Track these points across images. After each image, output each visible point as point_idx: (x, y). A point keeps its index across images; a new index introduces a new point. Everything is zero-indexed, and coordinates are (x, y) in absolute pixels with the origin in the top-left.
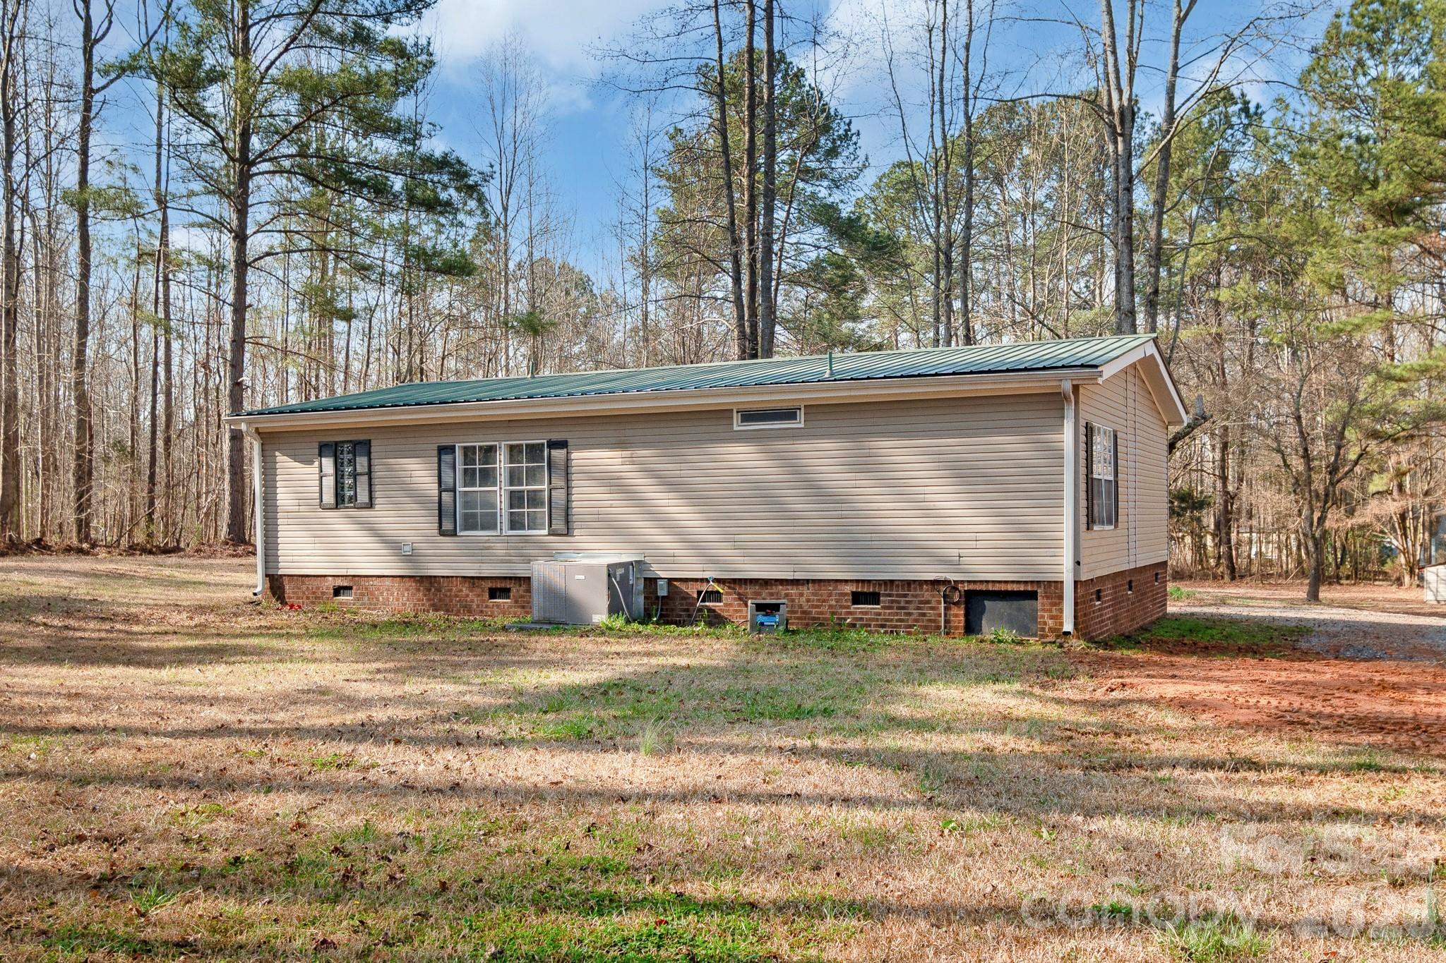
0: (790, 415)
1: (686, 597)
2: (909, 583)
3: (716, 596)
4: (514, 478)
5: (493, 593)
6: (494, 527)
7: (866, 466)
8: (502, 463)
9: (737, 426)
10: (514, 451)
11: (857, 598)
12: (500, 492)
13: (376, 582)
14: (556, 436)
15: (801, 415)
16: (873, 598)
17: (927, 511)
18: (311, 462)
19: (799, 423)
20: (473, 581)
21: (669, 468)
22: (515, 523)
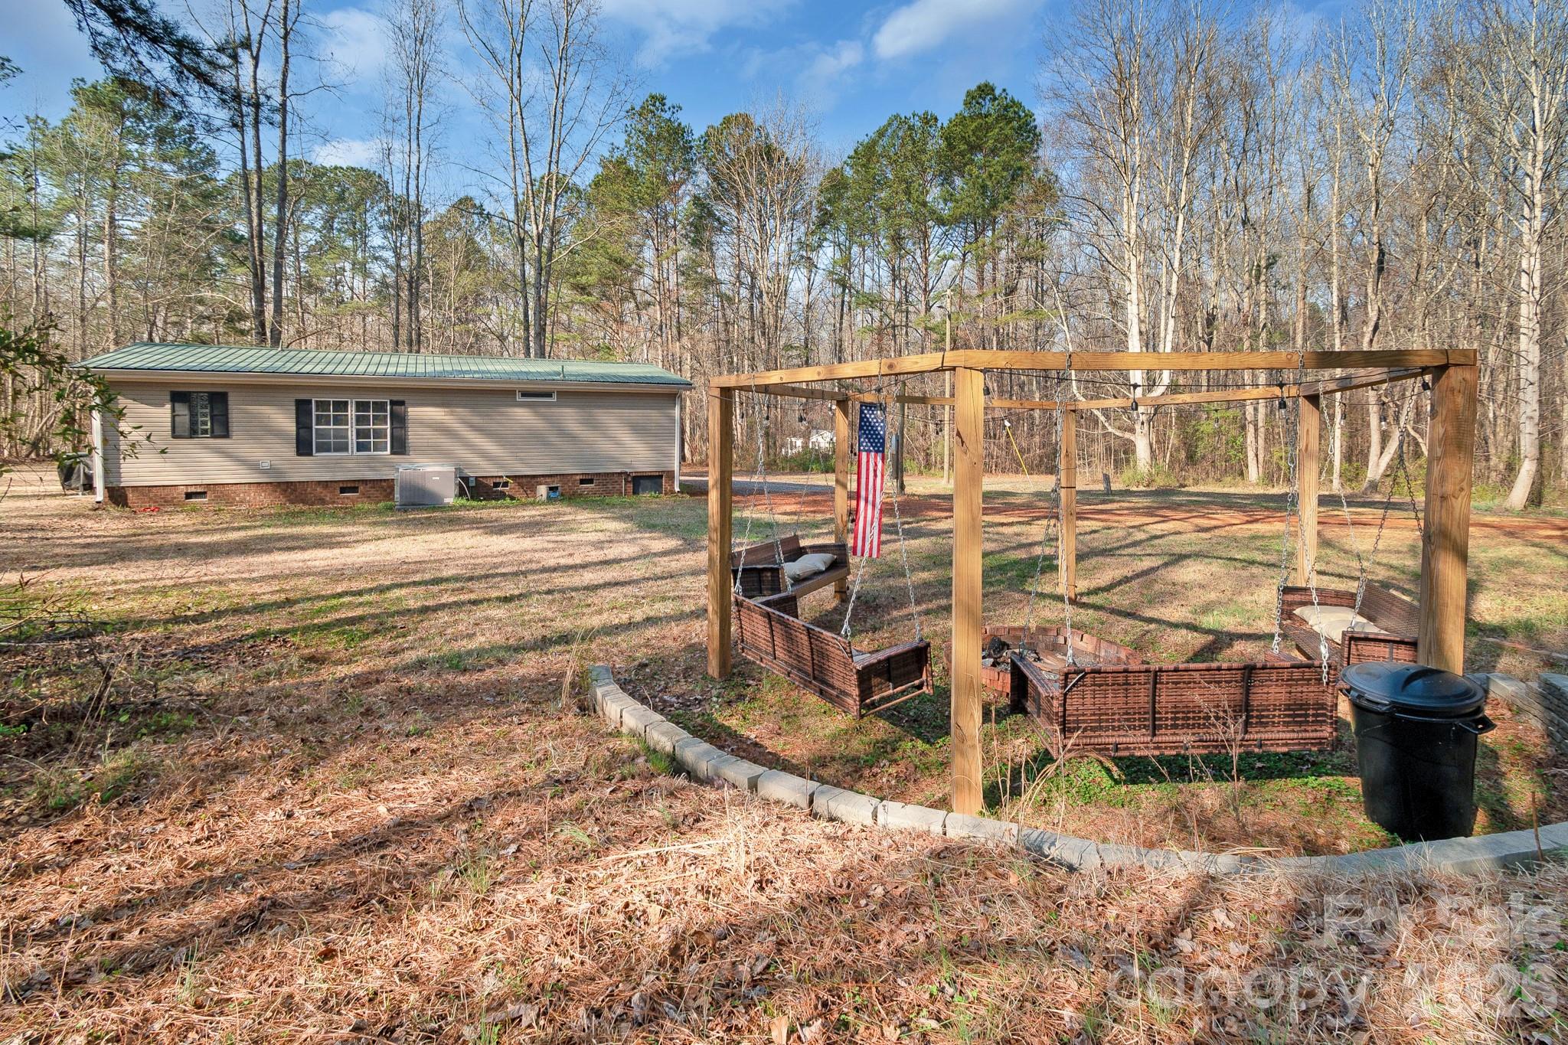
0: (549, 395)
1: (487, 486)
2: (608, 474)
3: (506, 484)
4: (360, 420)
5: (343, 490)
6: (346, 450)
7: (594, 425)
8: (352, 412)
9: (519, 398)
10: (362, 406)
11: (582, 482)
12: (351, 430)
13: (234, 488)
14: (395, 398)
15: (555, 396)
16: (590, 481)
17: (618, 443)
18: (163, 405)
19: (554, 399)
20: (325, 484)
21: (476, 420)
22: (361, 447)
